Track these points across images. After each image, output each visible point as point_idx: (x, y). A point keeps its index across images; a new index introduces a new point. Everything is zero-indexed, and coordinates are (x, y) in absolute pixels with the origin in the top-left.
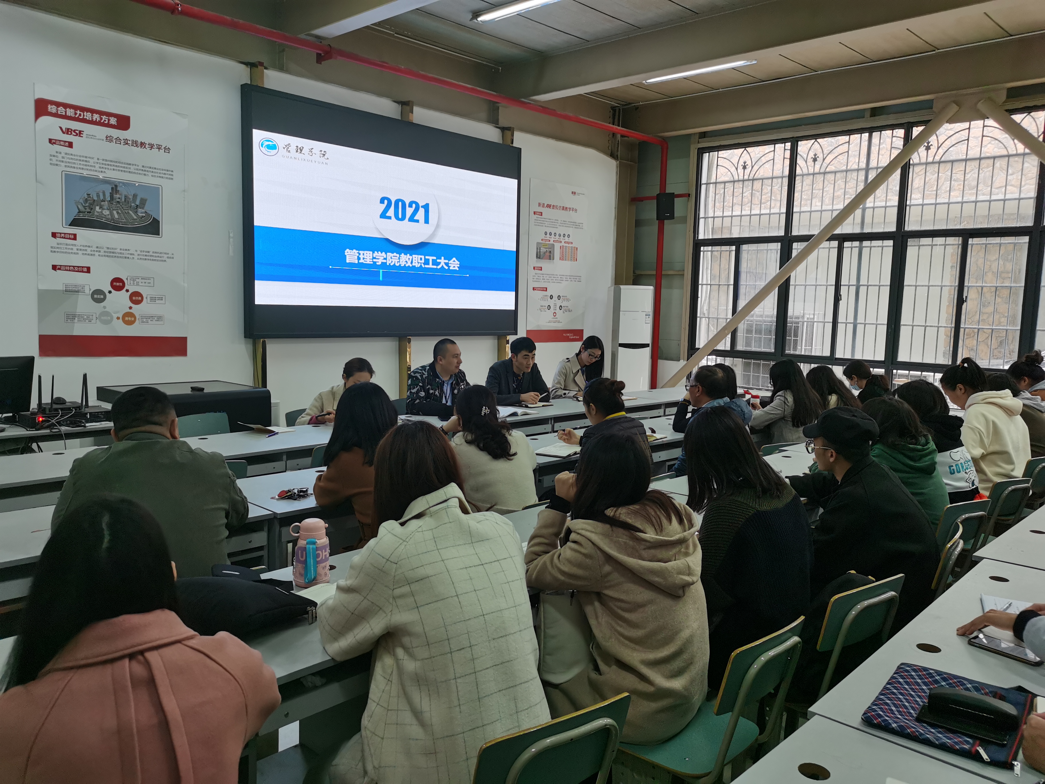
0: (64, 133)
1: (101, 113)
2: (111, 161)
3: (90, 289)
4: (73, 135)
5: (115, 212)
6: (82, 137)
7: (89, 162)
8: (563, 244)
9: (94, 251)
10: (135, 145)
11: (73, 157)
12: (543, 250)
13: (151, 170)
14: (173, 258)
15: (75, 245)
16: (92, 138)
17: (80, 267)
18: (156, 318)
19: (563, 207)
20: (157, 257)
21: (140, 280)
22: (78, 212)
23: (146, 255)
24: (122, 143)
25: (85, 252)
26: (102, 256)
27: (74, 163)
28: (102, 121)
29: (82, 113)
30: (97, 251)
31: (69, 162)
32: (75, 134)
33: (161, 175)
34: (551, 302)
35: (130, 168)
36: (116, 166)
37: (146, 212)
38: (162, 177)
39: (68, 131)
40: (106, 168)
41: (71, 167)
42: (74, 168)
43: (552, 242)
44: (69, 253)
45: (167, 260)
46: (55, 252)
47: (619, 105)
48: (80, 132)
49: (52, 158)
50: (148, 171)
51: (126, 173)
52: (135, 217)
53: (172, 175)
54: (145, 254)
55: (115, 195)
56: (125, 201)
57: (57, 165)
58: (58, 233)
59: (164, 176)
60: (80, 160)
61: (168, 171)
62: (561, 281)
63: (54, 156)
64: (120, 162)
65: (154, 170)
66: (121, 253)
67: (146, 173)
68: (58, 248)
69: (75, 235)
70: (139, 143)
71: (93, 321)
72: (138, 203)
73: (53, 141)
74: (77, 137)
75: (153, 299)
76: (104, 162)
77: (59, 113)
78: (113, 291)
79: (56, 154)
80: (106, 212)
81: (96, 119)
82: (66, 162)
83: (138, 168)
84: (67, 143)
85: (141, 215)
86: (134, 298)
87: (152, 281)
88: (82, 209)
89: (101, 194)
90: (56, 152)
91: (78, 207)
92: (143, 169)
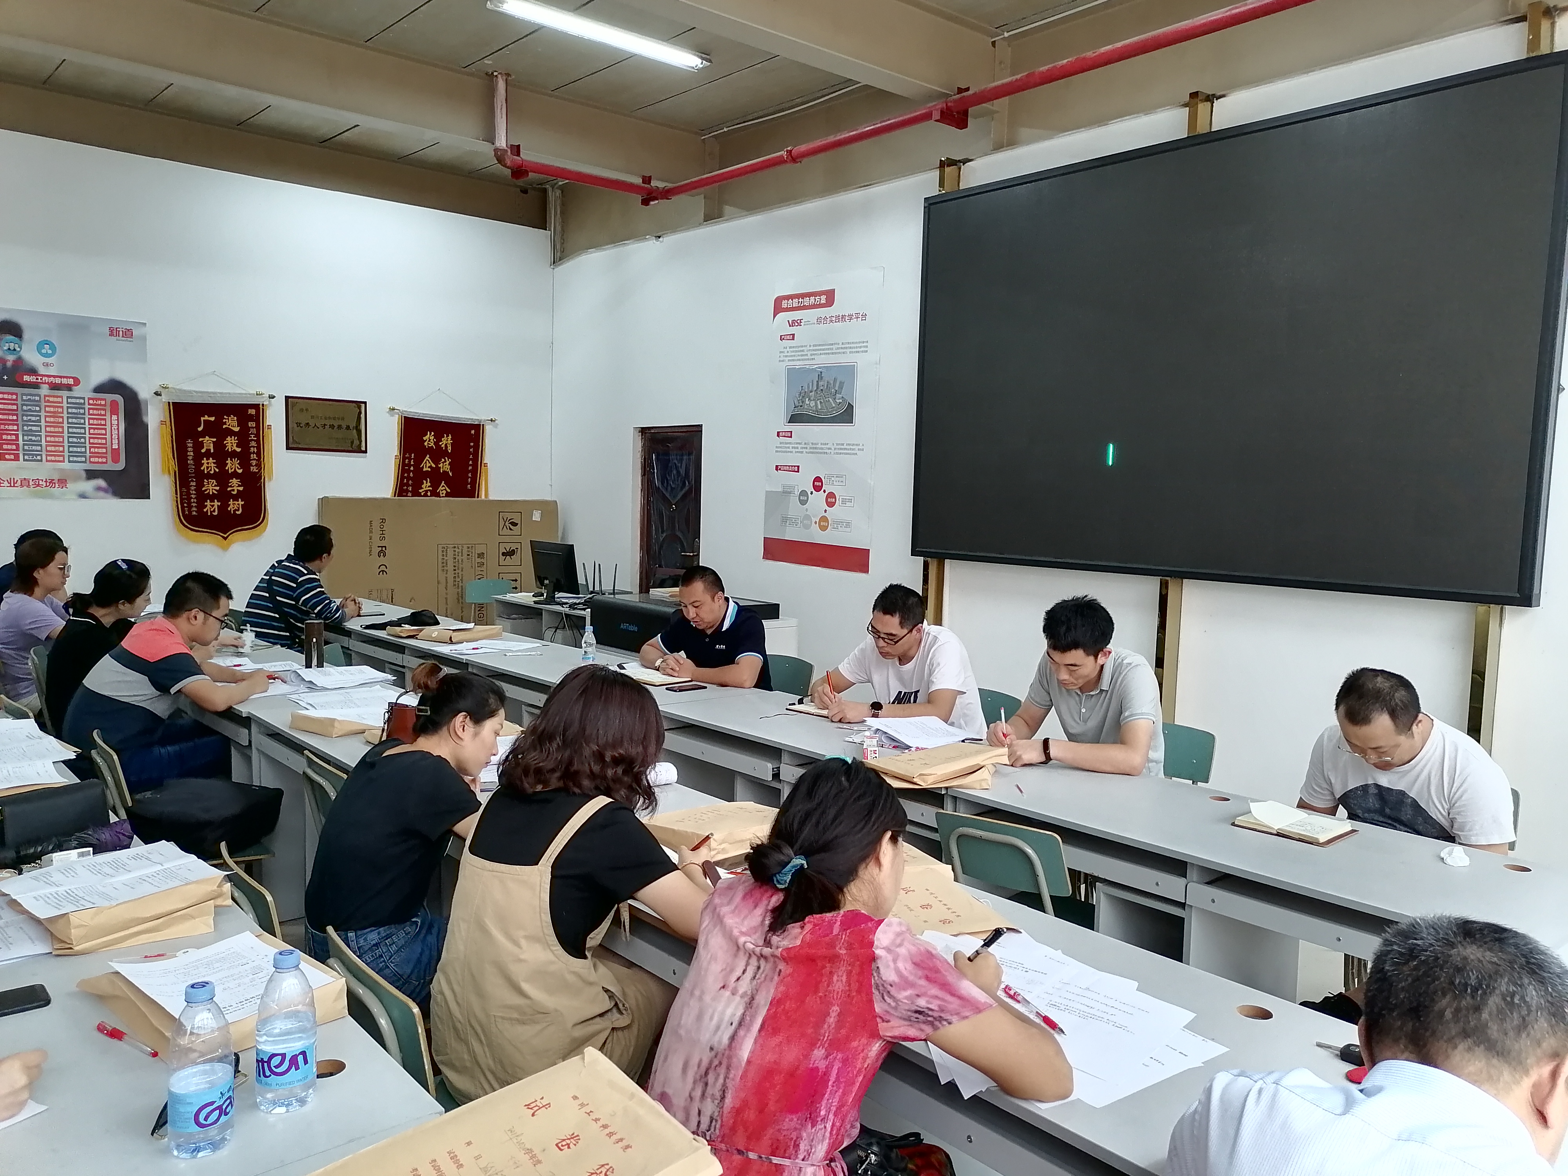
0: (790, 326)
2: (819, 345)
3: (798, 490)
5: (818, 402)
6: (802, 325)
10: (837, 320)
11: (794, 350)
13: (850, 345)
14: (862, 449)
15: (790, 443)
16: (807, 324)
17: (793, 466)
18: (845, 524)
21: (834, 479)
22: (794, 408)
23: (841, 449)
24: (828, 322)
25: (796, 450)
26: (808, 453)
27: (795, 356)
30: (805, 448)
32: (797, 325)
35: (832, 349)
36: (823, 350)
37: (843, 397)
38: (858, 352)
39: (792, 324)
40: (815, 355)
41: (792, 360)
44: (786, 452)
45: (858, 452)
46: (778, 451)
48: (801, 320)
49: (782, 355)
50: (846, 348)
51: (830, 355)
52: (834, 405)
53: (867, 347)
55: (820, 383)
56: (827, 388)
57: (783, 361)
58: (781, 432)
59: (860, 349)
60: (799, 351)
61: (863, 342)
63: (782, 352)
64: (825, 345)
66: (821, 448)
67: (845, 350)
68: (780, 447)
69: (791, 432)
70: (841, 317)
71: (798, 525)
72: (837, 388)
73: (783, 337)
74: (798, 327)
75: (844, 501)
76: (815, 348)
78: (813, 491)
80: (813, 404)
82: (789, 356)
84: (792, 336)
85: (838, 401)
86: (829, 500)
87: (844, 479)
88: (797, 404)
89: (811, 384)
90: (784, 348)
91: (794, 402)
92: (844, 346)
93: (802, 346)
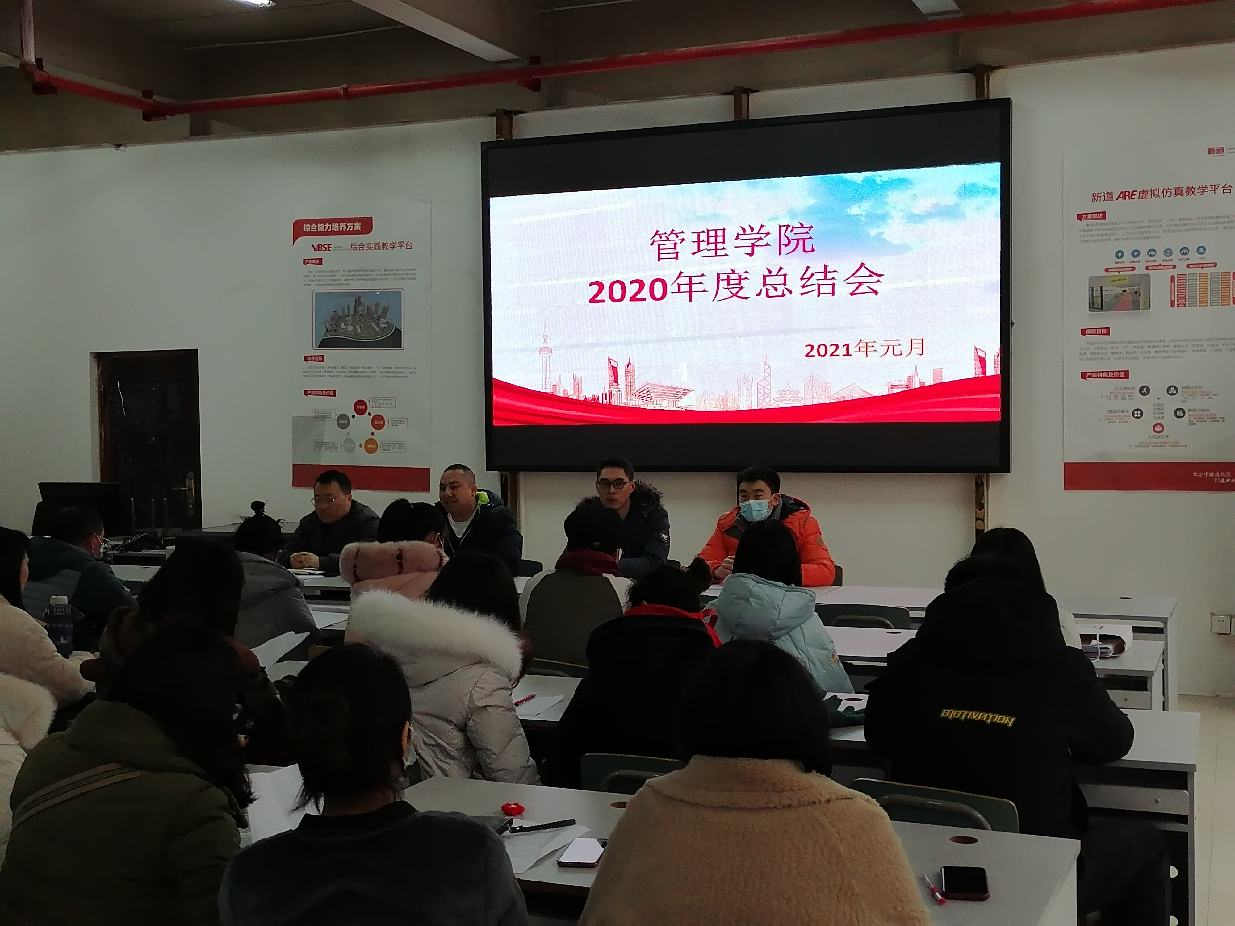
0: (315, 250)
1: (347, 221)
2: (355, 271)
3: (336, 415)
5: (358, 327)
6: (330, 251)
7: (334, 276)
8: (1181, 269)
9: (339, 372)
10: (377, 248)
11: (323, 274)
12: (1110, 291)
13: (393, 272)
14: (415, 373)
15: (323, 367)
16: (339, 249)
17: (327, 390)
18: (397, 445)
19: (1179, 188)
20: (399, 373)
21: (382, 402)
22: (326, 332)
23: (388, 372)
24: (365, 249)
25: (331, 374)
26: (346, 377)
27: (323, 280)
28: (348, 229)
29: (330, 225)
30: (342, 372)
31: (319, 280)
32: (324, 249)
33: (404, 277)
35: (372, 275)
36: (360, 275)
37: (388, 322)
38: (405, 279)
39: (318, 248)
40: (350, 280)
41: (321, 285)
42: (323, 285)
43: (1140, 270)
44: (318, 376)
45: (409, 375)
46: (306, 376)
48: (329, 245)
49: (306, 278)
50: (390, 275)
51: (368, 281)
52: (378, 330)
53: (415, 274)
54: (387, 370)
55: (358, 308)
56: (368, 313)
57: (310, 285)
58: (309, 356)
59: (406, 277)
60: (328, 276)
61: (410, 270)
62: (1178, 354)
63: (307, 276)
64: (363, 271)
65: (397, 272)
66: (363, 372)
67: (388, 277)
68: (309, 372)
69: (323, 356)
70: (381, 244)
71: (338, 449)
72: (380, 313)
73: (307, 261)
74: (326, 251)
75: (394, 423)
76: (349, 273)
77: (312, 231)
78: (356, 415)
79: (308, 274)
81: (343, 228)
82: (317, 281)
83: (380, 273)
85: (382, 326)
86: (376, 423)
87: (393, 402)
88: (329, 328)
89: (346, 309)
90: (309, 272)
91: (326, 326)
92: (386, 273)
93: (333, 271)
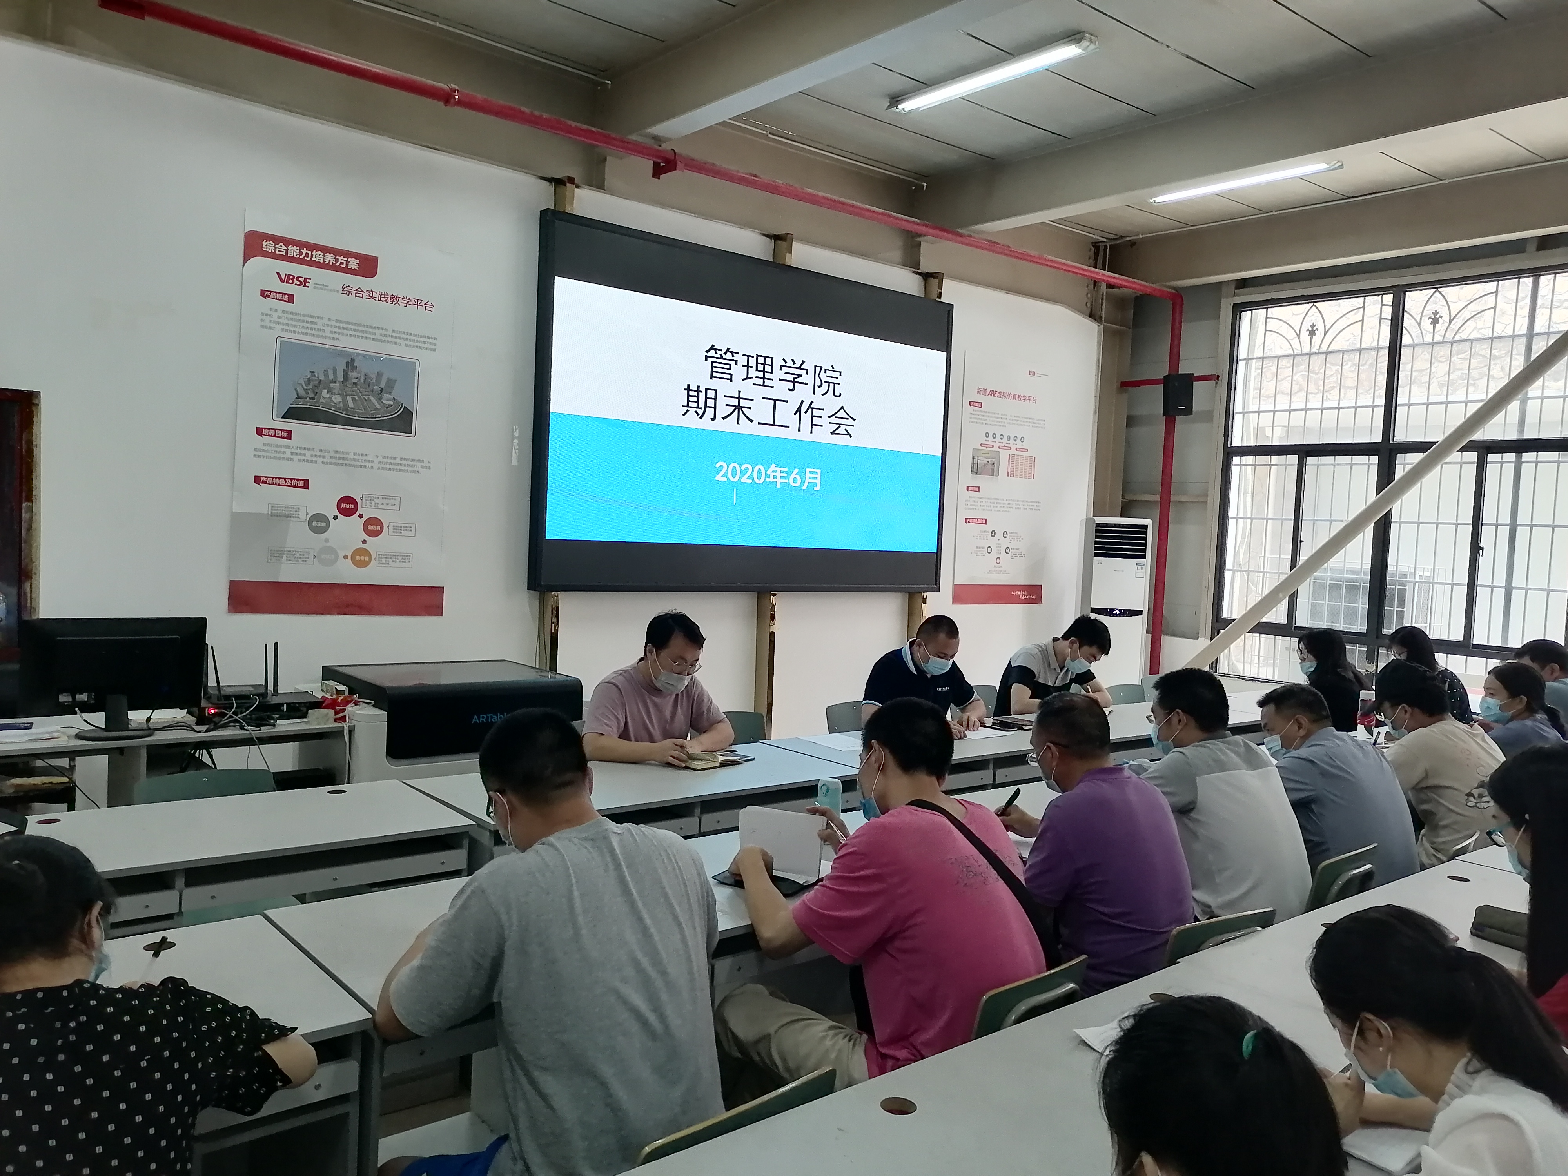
0: (282, 281)
1: (337, 252)
2: (348, 323)
3: (307, 514)
4: (296, 284)
5: (349, 398)
6: (308, 287)
7: (315, 323)
8: (1013, 451)
9: (316, 456)
10: (383, 299)
11: (294, 317)
12: (983, 460)
13: (405, 336)
14: (429, 468)
15: (289, 447)
16: (321, 289)
17: (294, 479)
18: (400, 558)
19: (1015, 395)
20: (406, 465)
21: (379, 501)
22: (297, 398)
23: (391, 463)
24: (365, 297)
25: (303, 458)
26: (327, 463)
27: (294, 326)
28: (337, 264)
29: (310, 253)
30: (320, 456)
31: (287, 324)
32: (298, 283)
33: (419, 344)
34: (992, 542)
35: (374, 334)
36: (355, 330)
37: (394, 399)
38: (420, 348)
39: (289, 279)
40: (339, 334)
41: (291, 331)
42: (295, 332)
43: (996, 449)
44: (280, 458)
45: (421, 470)
46: (259, 456)
47: (1105, 240)
48: (306, 279)
49: (264, 317)
50: (400, 338)
51: (368, 341)
52: (379, 407)
53: (435, 344)
54: (389, 461)
55: (350, 374)
56: (365, 382)
57: (270, 328)
58: (265, 429)
59: (423, 345)
60: (303, 321)
61: (429, 338)
62: (1009, 509)
63: (267, 315)
64: (359, 325)
65: (409, 337)
66: (354, 460)
67: (398, 341)
68: (264, 451)
69: (290, 432)
70: (389, 296)
71: (309, 561)
72: (383, 385)
73: (266, 293)
74: (301, 287)
75: (398, 529)
76: (338, 324)
77: (277, 252)
78: (339, 515)
79: (269, 313)
80: (337, 399)
81: (330, 260)
82: (283, 324)
83: (385, 333)
84: (286, 296)
85: (386, 402)
86: (370, 527)
87: (397, 502)
88: (302, 393)
89: (331, 372)
90: (271, 309)
91: (296, 390)
92: (394, 334)
